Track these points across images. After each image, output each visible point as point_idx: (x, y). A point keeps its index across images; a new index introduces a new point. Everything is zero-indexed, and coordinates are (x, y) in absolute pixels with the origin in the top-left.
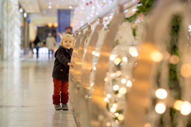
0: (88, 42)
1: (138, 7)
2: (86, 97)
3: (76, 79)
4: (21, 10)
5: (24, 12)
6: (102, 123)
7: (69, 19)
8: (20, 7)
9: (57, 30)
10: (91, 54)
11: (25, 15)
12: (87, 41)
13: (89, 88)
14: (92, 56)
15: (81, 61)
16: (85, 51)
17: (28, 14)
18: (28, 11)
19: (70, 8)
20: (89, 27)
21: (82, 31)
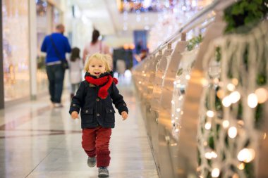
20: (160, 51)
21: (154, 55)
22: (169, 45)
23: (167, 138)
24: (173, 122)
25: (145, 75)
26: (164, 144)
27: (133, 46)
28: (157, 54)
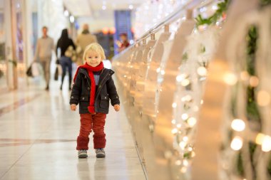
0: (152, 55)
1: (219, 5)
2: (151, 127)
3: (139, 104)
4: (67, 13)
5: (70, 15)
6: (169, 161)
7: (130, 22)
8: (65, 9)
9: (115, 37)
10: (155, 72)
11: (72, 19)
12: (150, 54)
13: (154, 116)
14: (156, 74)
15: (143, 81)
16: (149, 67)
17: (76, 18)
18: (75, 14)
19: (131, 7)
20: (153, 36)
21: (144, 41)
22: (167, 28)
23: (168, 154)
24: (175, 131)
25: (131, 67)
26: (163, 162)
27: (113, 30)
28: (148, 39)
